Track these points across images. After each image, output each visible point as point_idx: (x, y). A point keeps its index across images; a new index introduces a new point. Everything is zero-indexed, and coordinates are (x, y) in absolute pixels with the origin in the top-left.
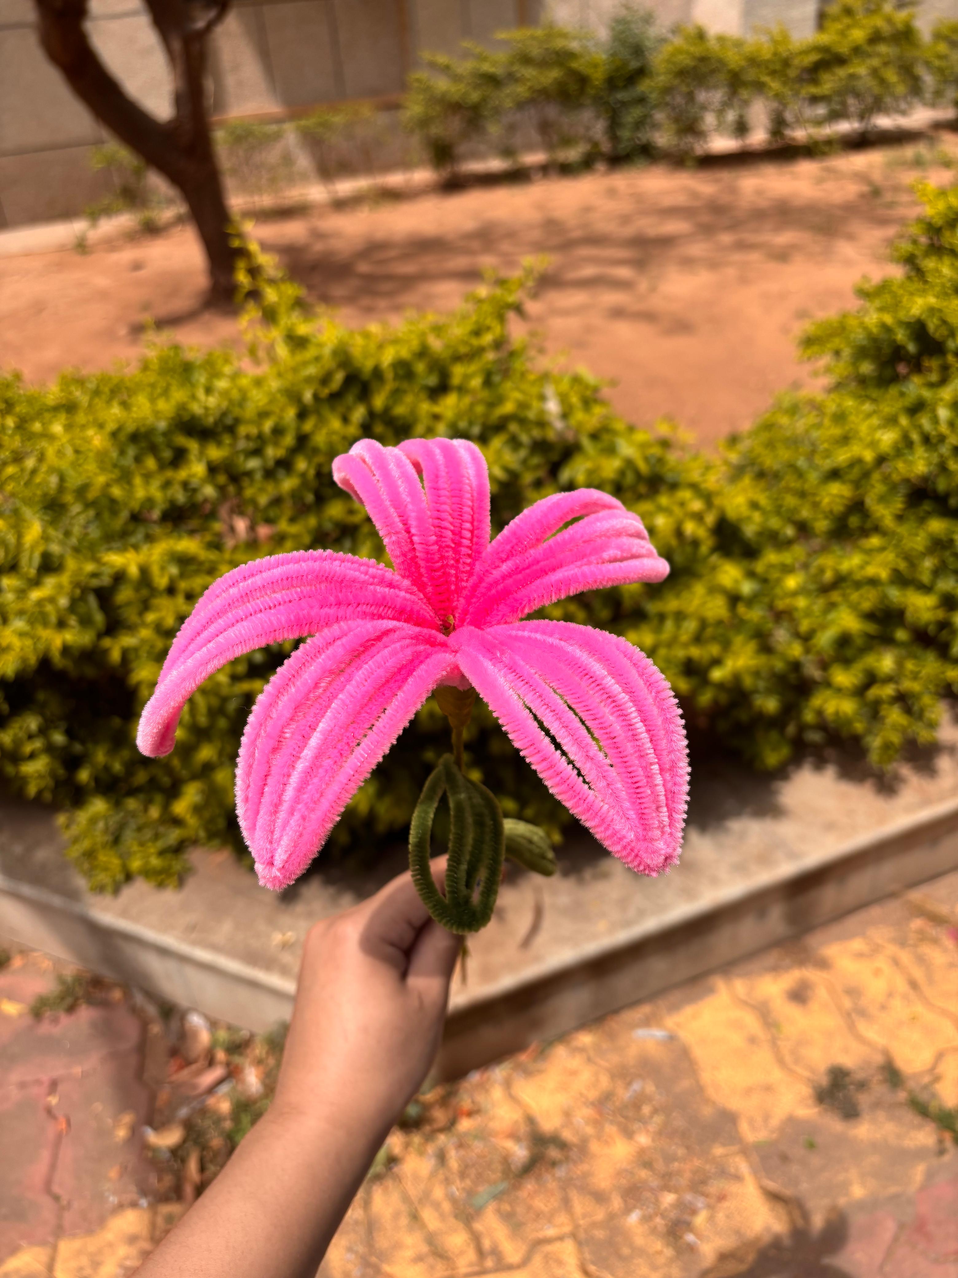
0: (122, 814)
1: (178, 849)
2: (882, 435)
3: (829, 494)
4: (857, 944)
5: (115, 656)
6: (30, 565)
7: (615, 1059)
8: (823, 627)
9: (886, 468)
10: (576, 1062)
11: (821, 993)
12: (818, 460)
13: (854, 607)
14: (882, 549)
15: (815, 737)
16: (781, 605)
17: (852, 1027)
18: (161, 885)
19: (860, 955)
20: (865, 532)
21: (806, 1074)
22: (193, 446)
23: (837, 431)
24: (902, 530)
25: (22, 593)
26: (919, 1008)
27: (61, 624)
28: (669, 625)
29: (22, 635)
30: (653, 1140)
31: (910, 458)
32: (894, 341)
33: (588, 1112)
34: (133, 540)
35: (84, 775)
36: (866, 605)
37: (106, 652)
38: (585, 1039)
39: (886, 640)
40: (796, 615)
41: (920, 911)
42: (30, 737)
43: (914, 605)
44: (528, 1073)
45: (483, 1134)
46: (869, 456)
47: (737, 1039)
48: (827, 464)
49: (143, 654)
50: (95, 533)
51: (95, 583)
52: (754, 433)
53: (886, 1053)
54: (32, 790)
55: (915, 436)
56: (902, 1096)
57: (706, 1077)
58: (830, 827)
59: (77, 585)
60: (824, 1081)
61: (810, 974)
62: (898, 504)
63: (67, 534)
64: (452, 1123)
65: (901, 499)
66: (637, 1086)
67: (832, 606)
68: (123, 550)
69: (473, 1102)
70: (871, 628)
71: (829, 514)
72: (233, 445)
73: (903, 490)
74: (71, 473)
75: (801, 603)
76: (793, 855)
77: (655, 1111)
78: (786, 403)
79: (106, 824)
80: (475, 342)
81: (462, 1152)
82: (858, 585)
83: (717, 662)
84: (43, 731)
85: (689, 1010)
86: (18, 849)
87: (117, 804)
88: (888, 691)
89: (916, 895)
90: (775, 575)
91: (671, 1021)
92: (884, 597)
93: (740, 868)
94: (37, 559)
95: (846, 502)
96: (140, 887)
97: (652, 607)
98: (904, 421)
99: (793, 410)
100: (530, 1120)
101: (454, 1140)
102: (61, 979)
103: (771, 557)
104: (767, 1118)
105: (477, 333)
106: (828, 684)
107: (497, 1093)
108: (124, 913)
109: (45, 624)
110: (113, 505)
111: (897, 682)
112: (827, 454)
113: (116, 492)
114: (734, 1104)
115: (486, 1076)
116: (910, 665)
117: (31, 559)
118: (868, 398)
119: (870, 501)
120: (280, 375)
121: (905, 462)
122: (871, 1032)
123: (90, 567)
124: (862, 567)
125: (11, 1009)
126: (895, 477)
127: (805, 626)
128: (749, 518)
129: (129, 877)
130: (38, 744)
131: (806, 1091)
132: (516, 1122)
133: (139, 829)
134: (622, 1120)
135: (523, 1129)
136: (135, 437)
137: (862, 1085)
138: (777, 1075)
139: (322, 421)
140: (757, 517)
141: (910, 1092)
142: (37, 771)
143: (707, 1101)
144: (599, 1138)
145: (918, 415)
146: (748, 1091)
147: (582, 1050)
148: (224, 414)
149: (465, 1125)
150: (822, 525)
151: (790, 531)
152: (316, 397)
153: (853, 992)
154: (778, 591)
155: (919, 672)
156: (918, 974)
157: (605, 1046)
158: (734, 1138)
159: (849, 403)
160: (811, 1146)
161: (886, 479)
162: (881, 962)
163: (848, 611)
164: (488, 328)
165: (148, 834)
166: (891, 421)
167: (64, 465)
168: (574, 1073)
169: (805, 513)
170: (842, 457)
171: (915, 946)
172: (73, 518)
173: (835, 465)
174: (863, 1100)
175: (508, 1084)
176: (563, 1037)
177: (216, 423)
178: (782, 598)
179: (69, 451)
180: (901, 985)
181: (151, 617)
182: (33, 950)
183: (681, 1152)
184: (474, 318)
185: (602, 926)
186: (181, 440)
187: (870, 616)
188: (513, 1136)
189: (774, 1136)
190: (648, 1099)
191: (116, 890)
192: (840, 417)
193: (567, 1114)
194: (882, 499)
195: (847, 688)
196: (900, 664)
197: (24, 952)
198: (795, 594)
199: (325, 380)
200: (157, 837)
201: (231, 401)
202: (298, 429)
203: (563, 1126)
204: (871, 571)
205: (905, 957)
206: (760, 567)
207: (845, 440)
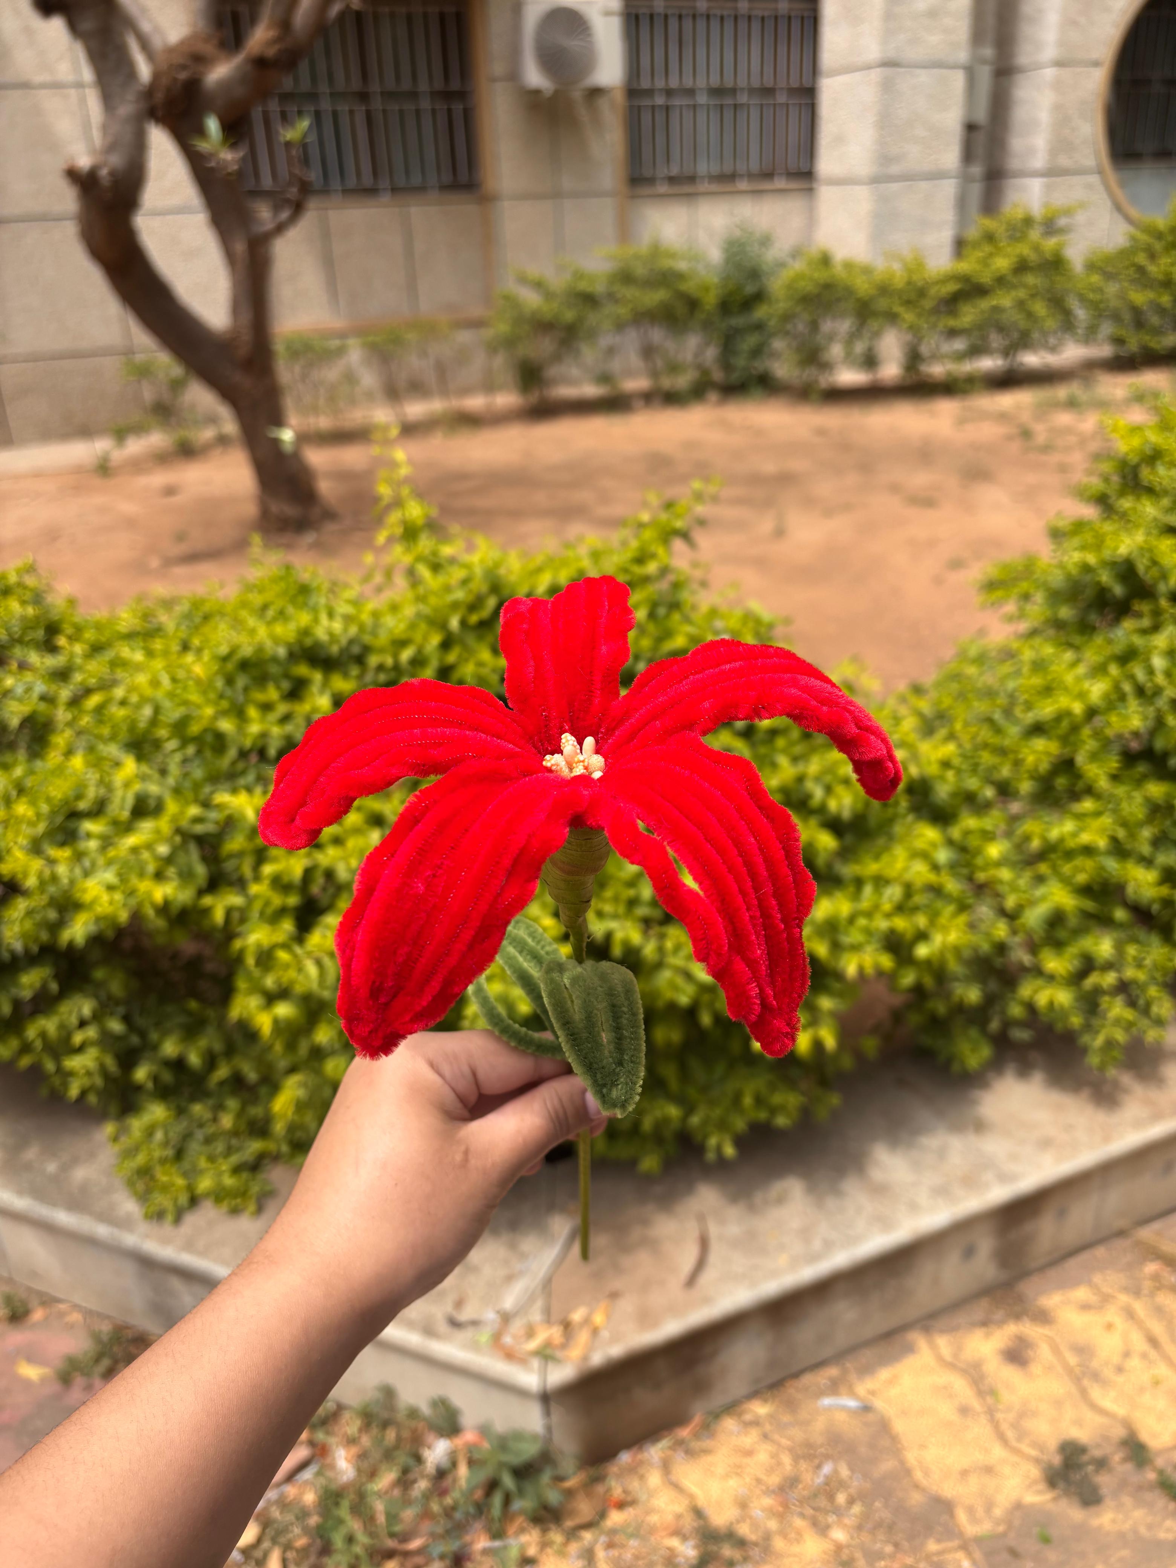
0: (185, 1124)
1: (255, 1166)
2: (1091, 685)
3: (1034, 752)
4: (1082, 1293)
5: (219, 916)
6: (122, 808)
7: (797, 1434)
8: (1032, 903)
9: (1098, 721)
10: (750, 1439)
11: (1044, 1352)
12: (1018, 711)
13: (1066, 881)
14: (1098, 814)
15: (1021, 1035)
16: (981, 876)
17: (1084, 1393)
18: (235, 1211)
19: (1085, 1307)
20: (1075, 796)
21: (1033, 1453)
22: (317, 677)
23: (1037, 681)
24: (1120, 791)
25: (107, 842)
26: (1162, 1370)
27: (159, 876)
28: (868, 890)
29: (110, 888)
30: (852, 1538)
31: (1123, 711)
32: (1098, 583)
33: (768, 1501)
34: (242, 781)
35: (141, 1074)
36: (1082, 878)
37: (206, 912)
38: (760, 1409)
39: (1104, 921)
40: (1001, 889)
41: (1154, 1253)
42: (83, 1024)
43: (1136, 880)
44: (690, 1453)
45: (638, 1531)
46: (1078, 708)
47: (946, 1410)
48: (1030, 718)
49: (255, 913)
50: (198, 773)
51: (199, 829)
52: (938, 685)
53: (1127, 1424)
54: (74, 1091)
55: (1127, 687)
56: (1151, 1476)
57: (911, 1457)
58: (1045, 1144)
59: (178, 831)
60: (1057, 1460)
61: (1028, 1329)
62: (1113, 763)
63: (163, 772)
64: (603, 1515)
65: (1116, 758)
66: (827, 1469)
67: (1040, 879)
68: (234, 791)
69: (625, 1492)
70: (1089, 905)
71: (1034, 776)
72: (360, 677)
73: (1116, 748)
74: (167, 704)
75: (1005, 874)
76: (1004, 1178)
77: (851, 1502)
78: (973, 652)
79: (166, 1134)
80: (638, 570)
81: (615, 1553)
82: (1069, 855)
83: (922, 936)
84: (97, 1017)
85: (884, 1374)
86: (51, 1167)
87: (180, 1112)
88: (1110, 979)
89: (1146, 1233)
90: (974, 842)
91: (863, 1387)
92: (1102, 868)
93: (942, 1192)
94: (130, 802)
95: (1052, 759)
96: (208, 1212)
97: (848, 870)
98: (1114, 670)
99: (981, 660)
100: (698, 1513)
101: (603, 1539)
102: (96, 1337)
103: (969, 822)
104: (989, 1506)
105: (641, 559)
106: (1037, 971)
107: (654, 1479)
108: (189, 1246)
109: (142, 875)
110: (219, 742)
111: (1118, 971)
112: (1029, 706)
113: (226, 725)
114: (948, 1490)
115: (639, 1457)
116: (1132, 950)
117: (123, 799)
118: (1070, 645)
119: (1080, 759)
120: (420, 599)
121: (1119, 715)
122: (1107, 1401)
123: (194, 810)
124: (1075, 835)
125: (31, 1372)
126: (1109, 732)
127: (1010, 902)
128: (942, 778)
129: (194, 1201)
130: (91, 1032)
131: (1035, 1472)
132: (679, 1517)
133: (208, 1141)
134: (812, 1511)
135: (689, 1523)
136: (244, 665)
137: (1101, 1464)
138: (998, 1452)
139: (468, 651)
140: (950, 775)
141: (1161, 1472)
142: (84, 1067)
143: (917, 1486)
144: (784, 1535)
145: (1130, 665)
146: (964, 1473)
147: (756, 1423)
148: (351, 642)
149: (615, 1518)
150: (1026, 787)
151: (989, 793)
152: (463, 623)
153: (1084, 1350)
154: (979, 861)
155: (1144, 959)
156: (1158, 1328)
157: (786, 1418)
158: (951, 1532)
159: (1048, 650)
160: (1046, 1540)
161: (1097, 734)
162: (1112, 1315)
163: (1060, 885)
164: (653, 556)
165: (220, 1147)
166: (1099, 670)
167: (159, 694)
168: (749, 1453)
169: (1005, 772)
170: (1046, 710)
171: (1152, 1295)
172: (166, 756)
173: (1039, 718)
174: (1104, 1481)
175: (666, 1467)
176: (732, 1408)
177: (342, 651)
178: (984, 869)
179: (166, 681)
180: (1138, 1342)
181: (268, 869)
182: (58, 1301)
183: (889, 1549)
184: (634, 544)
185: (783, 1260)
186: (302, 670)
187: (1086, 891)
188: (677, 1532)
189: (1001, 1529)
190: (842, 1485)
191: (178, 1219)
192: (1039, 666)
193: (743, 1505)
194: (1094, 757)
195: (1061, 976)
196: (1119, 947)
197: (48, 1301)
198: (999, 864)
199: (474, 606)
200: (229, 1151)
201: (362, 628)
202: (441, 660)
203: (738, 1522)
204: (1085, 838)
205: (1139, 1307)
206: (955, 832)
207: (1048, 691)
